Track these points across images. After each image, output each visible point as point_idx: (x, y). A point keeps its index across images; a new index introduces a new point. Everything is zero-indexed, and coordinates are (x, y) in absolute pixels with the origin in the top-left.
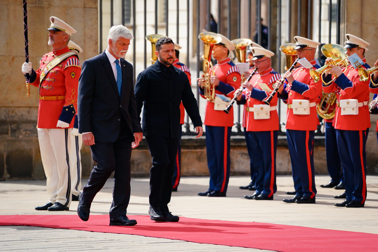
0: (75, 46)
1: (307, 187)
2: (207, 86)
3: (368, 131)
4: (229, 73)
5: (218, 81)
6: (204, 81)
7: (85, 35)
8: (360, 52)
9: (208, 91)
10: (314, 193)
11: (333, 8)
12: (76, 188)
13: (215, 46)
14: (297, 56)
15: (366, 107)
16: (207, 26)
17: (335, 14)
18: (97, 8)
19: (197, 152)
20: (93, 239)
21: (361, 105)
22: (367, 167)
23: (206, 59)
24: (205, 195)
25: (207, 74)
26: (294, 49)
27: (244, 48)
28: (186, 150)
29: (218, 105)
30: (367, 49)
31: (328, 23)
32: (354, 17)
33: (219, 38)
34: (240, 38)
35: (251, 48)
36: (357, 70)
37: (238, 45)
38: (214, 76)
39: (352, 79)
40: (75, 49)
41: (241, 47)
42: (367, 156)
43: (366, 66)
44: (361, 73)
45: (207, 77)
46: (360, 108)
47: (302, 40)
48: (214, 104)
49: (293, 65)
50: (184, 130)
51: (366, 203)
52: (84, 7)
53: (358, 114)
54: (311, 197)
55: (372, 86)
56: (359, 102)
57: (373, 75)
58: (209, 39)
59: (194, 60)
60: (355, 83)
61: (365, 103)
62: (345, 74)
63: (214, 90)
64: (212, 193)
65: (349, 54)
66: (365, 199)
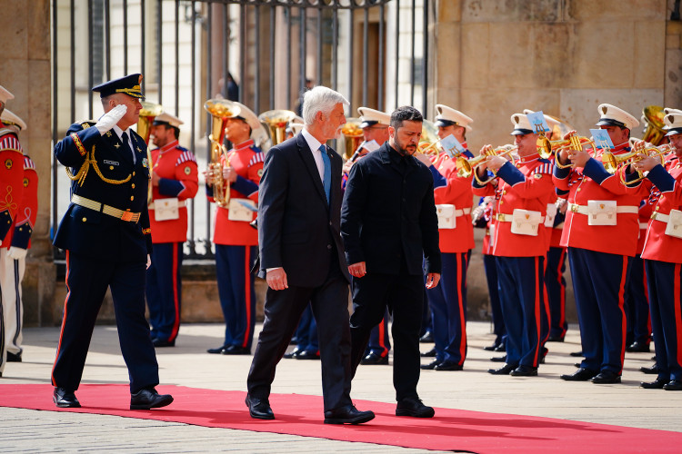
0: (14, 119)
1: (377, 340)
2: (218, 183)
3: (469, 253)
4: (251, 163)
5: (235, 176)
6: (213, 176)
7: (29, 101)
8: (459, 132)
9: (219, 191)
10: (386, 349)
11: (417, 64)
12: (14, 342)
13: (229, 121)
14: (362, 139)
15: (468, 217)
16: (223, 90)
17: (420, 73)
18: (49, 60)
19: (207, 286)
20: (40, 422)
21: (459, 213)
22: (468, 309)
23: (216, 140)
24: (218, 352)
25: (218, 165)
26: (357, 127)
27: (284, 125)
28: (189, 283)
29: (235, 212)
30: (469, 128)
31: (409, 87)
32: (450, 78)
33: (236, 109)
34: (274, 109)
35: (291, 125)
36: (454, 160)
37: (274, 121)
38: (229, 168)
39: (447, 175)
40: (16, 125)
41: (278, 124)
42: (468, 293)
43: (468, 154)
44: (460, 164)
45: (218, 168)
46: (458, 218)
47: (370, 114)
48: (227, 210)
49: (357, 152)
50: (186, 251)
51: (466, 364)
52: (29, 59)
53: (455, 227)
54: (383, 354)
55: (476, 184)
56: (457, 209)
57: (478, 169)
58: (221, 109)
59: (201, 143)
60: (451, 179)
61: (467, 211)
62: (435, 167)
63: (228, 190)
64: (229, 349)
65: (441, 136)
66: (465, 359)
